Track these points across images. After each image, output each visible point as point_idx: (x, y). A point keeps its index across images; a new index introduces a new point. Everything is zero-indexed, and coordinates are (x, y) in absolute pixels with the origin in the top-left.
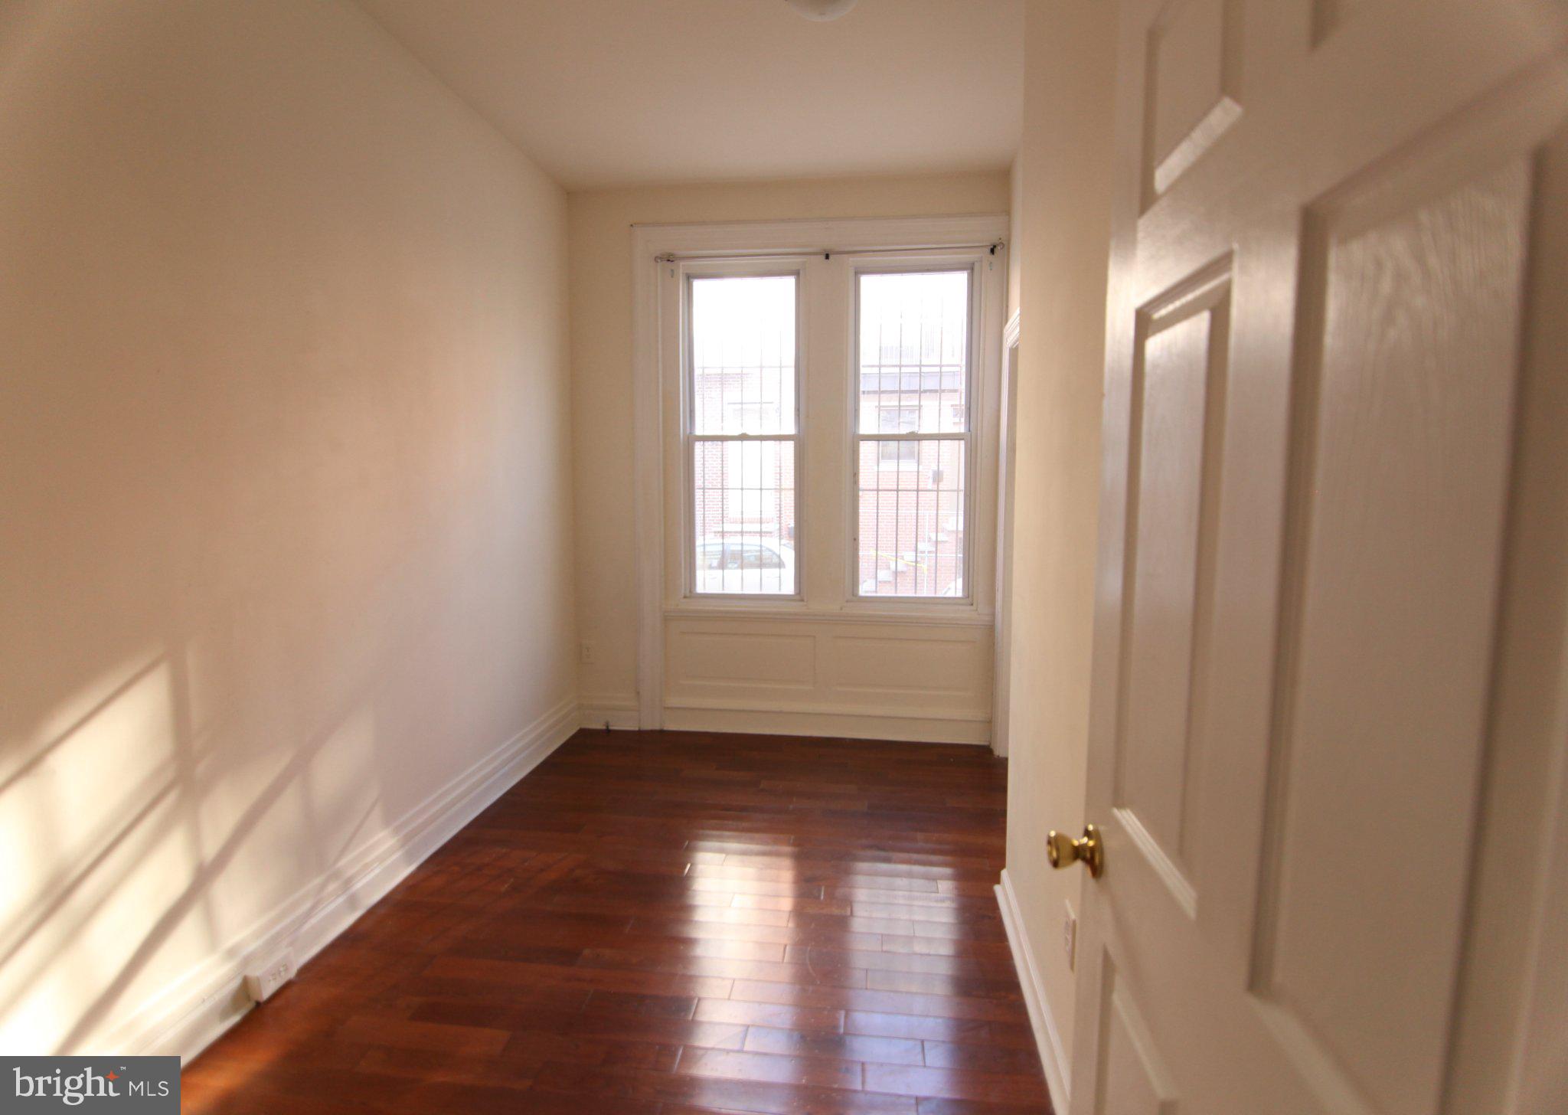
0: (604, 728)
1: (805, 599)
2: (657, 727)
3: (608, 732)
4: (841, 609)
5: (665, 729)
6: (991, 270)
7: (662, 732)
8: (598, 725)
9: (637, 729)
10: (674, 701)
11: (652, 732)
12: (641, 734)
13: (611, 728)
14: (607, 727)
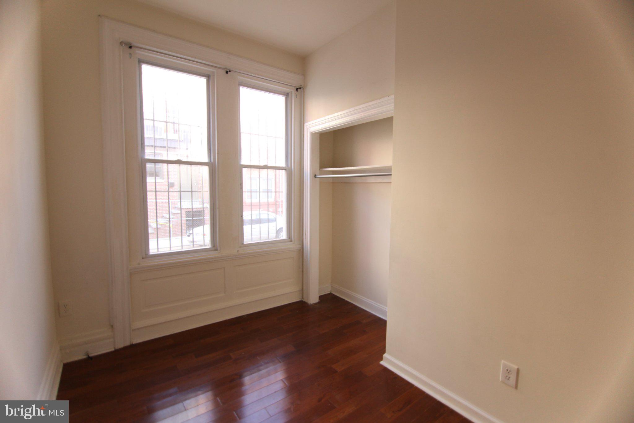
0: (85, 357)
1: (219, 249)
2: (128, 343)
3: (89, 360)
4: (238, 252)
5: (134, 343)
6: (296, 98)
7: (132, 346)
8: (80, 356)
9: (113, 350)
10: (139, 324)
11: (125, 348)
12: (117, 352)
13: (90, 355)
14: (88, 356)
